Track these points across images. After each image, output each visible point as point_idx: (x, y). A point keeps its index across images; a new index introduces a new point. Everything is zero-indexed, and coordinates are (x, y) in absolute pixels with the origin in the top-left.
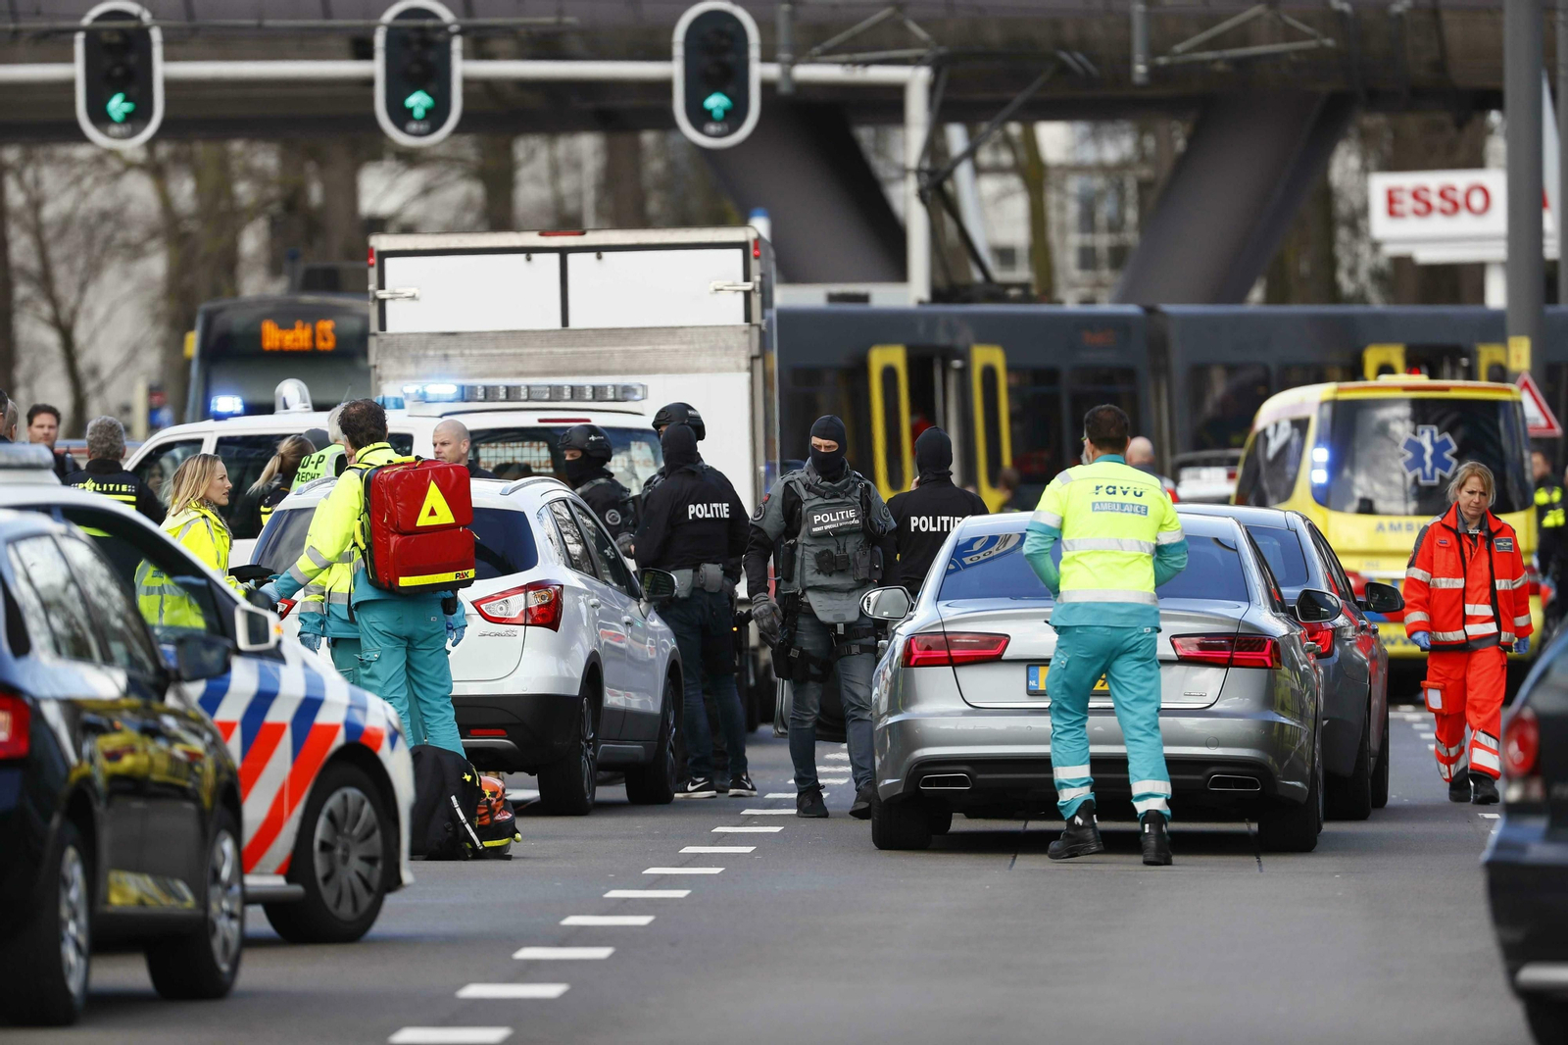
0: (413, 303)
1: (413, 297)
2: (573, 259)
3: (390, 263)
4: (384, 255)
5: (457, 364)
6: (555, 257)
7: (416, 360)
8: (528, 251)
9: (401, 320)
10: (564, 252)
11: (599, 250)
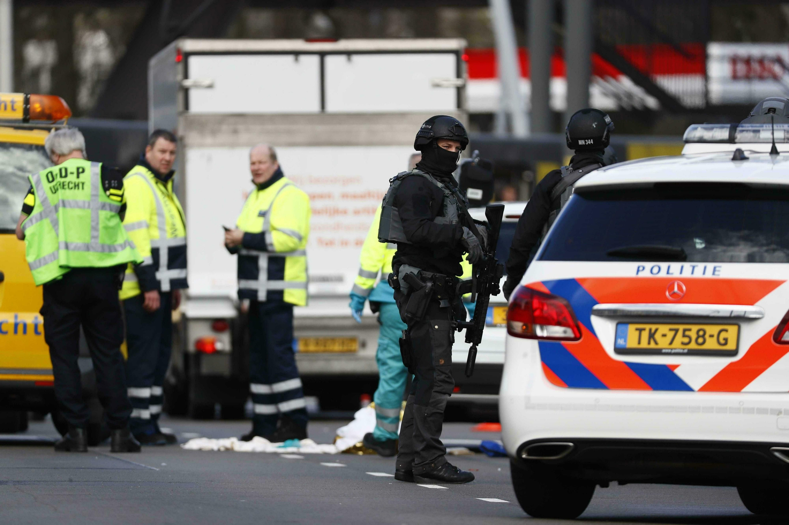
0: (209, 92)
1: (210, 87)
2: (330, 60)
3: (193, 61)
4: (188, 54)
5: (244, 137)
6: (315, 59)
7: (214, 133)
8: (297, 53)
9: (200, 103)
10: (322, 54)
11: (349, 53)
